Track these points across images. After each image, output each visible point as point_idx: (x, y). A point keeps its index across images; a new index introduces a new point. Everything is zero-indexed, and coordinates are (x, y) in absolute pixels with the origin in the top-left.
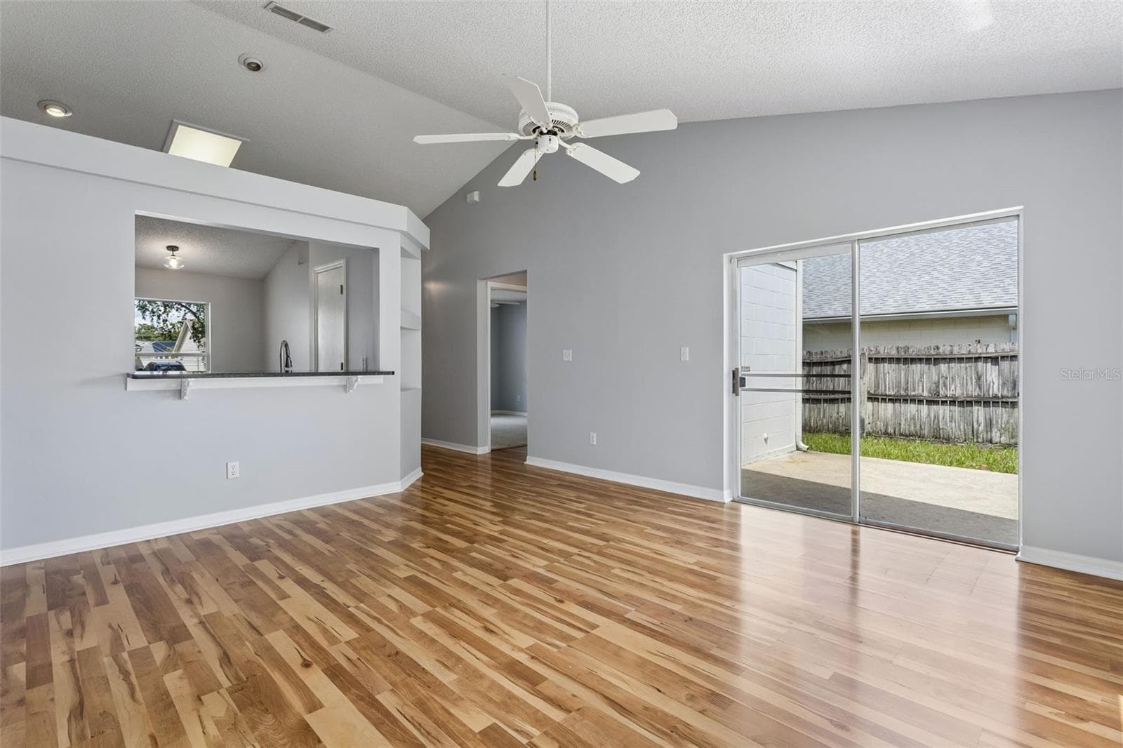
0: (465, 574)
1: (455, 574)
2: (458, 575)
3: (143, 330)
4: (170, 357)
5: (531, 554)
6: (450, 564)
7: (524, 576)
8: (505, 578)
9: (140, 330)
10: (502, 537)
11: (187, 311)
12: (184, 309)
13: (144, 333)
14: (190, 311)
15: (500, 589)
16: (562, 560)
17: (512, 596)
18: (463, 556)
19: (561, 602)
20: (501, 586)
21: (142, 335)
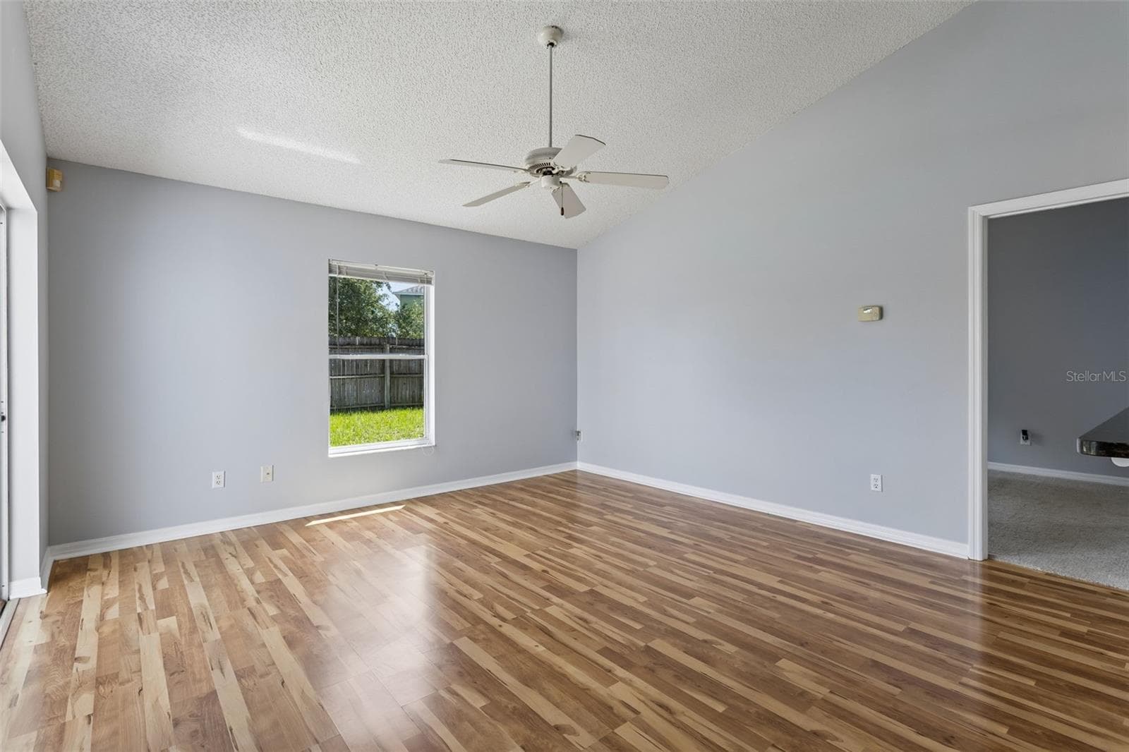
0: (636, 600)
1: (646, 599)
2: (642, 599)
5: (564, 623)
6: (658, 612)
7: (573, 594)
8: (592, 592)
10: (607, 663)
15: (596, 583)
16: (529, 614)
17: (583, 576)
18: (649, 623)
19: (544, 571)
20: (596, 585)
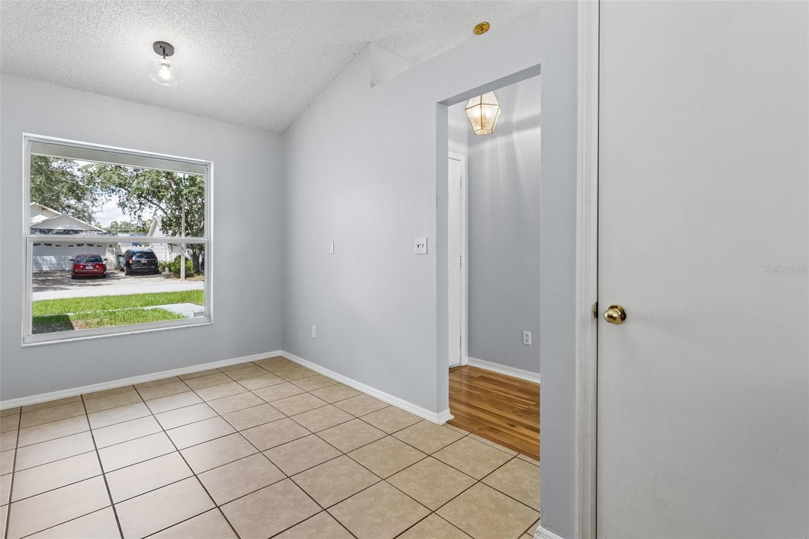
3: (123, 226)
4: (143, 245)
9: (121, 226)
11: (158, 208)
12: (154, 206)
13: (124, 228)
14: (160, 208)
21: (123, 230)
